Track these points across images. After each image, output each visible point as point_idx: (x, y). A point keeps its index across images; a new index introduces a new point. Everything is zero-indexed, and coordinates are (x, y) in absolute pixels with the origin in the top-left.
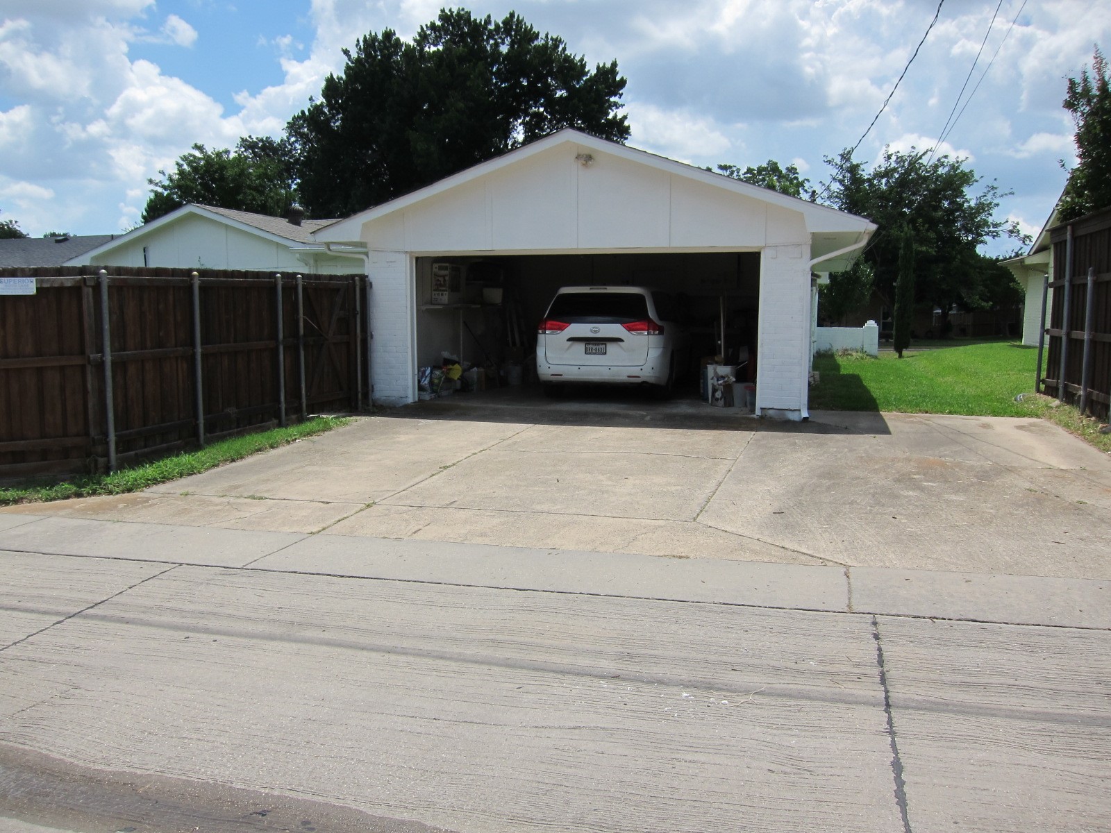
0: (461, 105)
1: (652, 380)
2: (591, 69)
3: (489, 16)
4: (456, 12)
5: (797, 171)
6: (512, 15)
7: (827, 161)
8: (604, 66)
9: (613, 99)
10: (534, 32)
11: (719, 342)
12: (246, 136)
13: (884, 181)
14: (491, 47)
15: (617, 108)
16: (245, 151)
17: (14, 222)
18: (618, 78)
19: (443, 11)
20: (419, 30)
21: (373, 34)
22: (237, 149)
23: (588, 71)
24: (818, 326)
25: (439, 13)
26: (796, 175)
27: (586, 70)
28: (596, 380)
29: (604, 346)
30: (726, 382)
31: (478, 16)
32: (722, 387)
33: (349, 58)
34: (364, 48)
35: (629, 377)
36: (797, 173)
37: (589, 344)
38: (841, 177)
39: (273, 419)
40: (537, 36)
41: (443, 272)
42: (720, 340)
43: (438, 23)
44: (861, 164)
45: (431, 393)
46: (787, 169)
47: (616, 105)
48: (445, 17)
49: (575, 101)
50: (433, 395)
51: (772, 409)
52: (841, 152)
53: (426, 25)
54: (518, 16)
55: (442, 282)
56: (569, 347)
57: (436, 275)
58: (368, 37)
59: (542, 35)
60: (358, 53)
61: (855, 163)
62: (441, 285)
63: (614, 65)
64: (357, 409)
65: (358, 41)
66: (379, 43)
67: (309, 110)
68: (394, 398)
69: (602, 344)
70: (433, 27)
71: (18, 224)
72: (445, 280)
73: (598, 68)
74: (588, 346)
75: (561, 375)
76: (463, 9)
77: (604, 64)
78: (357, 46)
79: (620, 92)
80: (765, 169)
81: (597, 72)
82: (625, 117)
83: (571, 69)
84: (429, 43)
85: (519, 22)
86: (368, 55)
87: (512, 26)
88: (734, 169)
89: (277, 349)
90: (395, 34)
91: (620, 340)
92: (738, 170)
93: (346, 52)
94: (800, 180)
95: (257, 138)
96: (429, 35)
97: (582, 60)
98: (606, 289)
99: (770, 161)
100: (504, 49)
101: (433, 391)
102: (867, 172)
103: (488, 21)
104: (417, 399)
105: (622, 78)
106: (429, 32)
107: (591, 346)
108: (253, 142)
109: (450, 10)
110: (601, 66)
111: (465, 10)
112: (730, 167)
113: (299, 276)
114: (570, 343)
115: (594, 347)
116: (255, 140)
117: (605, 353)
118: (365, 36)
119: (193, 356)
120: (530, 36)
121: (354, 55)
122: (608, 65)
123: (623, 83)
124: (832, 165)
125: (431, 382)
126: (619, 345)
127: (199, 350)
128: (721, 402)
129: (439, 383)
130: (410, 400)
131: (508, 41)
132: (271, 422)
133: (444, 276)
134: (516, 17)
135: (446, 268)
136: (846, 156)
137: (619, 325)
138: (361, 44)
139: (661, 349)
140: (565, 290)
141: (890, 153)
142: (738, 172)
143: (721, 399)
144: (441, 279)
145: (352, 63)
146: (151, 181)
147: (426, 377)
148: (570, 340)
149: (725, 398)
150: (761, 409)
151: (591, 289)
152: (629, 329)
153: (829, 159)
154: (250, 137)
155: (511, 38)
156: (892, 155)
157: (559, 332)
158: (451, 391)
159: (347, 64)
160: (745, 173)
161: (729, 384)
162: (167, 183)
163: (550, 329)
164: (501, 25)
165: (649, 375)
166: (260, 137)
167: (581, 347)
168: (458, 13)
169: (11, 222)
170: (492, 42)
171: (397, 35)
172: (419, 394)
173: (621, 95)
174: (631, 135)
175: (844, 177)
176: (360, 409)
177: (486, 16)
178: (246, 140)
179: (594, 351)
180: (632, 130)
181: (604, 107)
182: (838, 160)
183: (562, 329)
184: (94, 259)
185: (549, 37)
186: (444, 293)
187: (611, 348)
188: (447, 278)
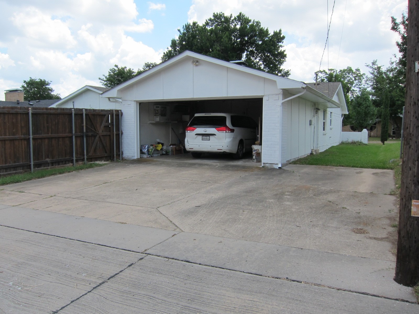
0: (218, 48)
1: (228, 151)
2: (271, 33)
3: (231, 15)
4: (219, 14)
5: (360, 70)
6: (240, 14)
7: (367, 66)
8: (276, 32)
9: (280, 44)
10: (249, 20)
11: (258, 136)
12: (147, 63)
13: (391, 73)
14: (234, 26)
15: (282, 47)
16: (146, 68)
17: (59, 94)
18: (282, 36)
19: (214, 13)
20: (206, 21)
21: (189, 23)
22: (144, 67)
23: (270, 34)
24: (342, 131)
25: (213, 14)
26: (359, 72)
27: (269, 33)
28: (205, 151)
29: (209, 137)
30: (257, 152)
31: (227, 14)
32: (255, 154)
33: (180, 33)
34: (186, 28)
35: (218, 149)
36: (360, 71)
37: (203, 136)
38: (373, 72)
39: (70, 163)
40: (250, 21)
41: (158, 109)
42: (258, 135)
43: (213, 18)
44: (382, 66)
45: (148, 155)
46: (356, 70)
47: (281, 46)
48: (215, 16)
49: (264, 45)
50: (148, 156)
51: (267, 163)
52: (372, 62)
53: (208, 19)
54: (243, 14)
55: (157, 113)
56: (196, 137)
57: (155, 110)
58: (187, 24)
59: (252, 21)
60: (184, 31)
61: (379, 66)
62: (157, 114)
63: (280, 31)
64: (114, 160)
65: (183, 26)
66: (191, 27)
67: (167, 52)
68: (130, 157)
69: (208, 136)
70: (210, 20)
71: (60, 95)
72: (158, 112)
73: (274, 32)
74: (203, 137)
75: (193, 149)
76: (222, 13)
77: (276, 31)
78: (183, 28)
79: (282, 41)
80: (346, 70)
81: (274, 34)
82: (285, 51)
83: (263, 33)
84: (209, 25)
85: (243, 16)
86: (188, 31)
87: (240, 18)
88: (335, 70)
89: (72, 137)
90: (197, 23)
91: (215, 135)
92: (336, 71)
93: (179, 31)
94: (361, 74)
95: (150, 63)
96: (209, 23)
97: (267, 29)
98: (211, 114)
99: (348, 67)
100: (238, 27)
101: (149, 154)
102: (384, 69)
103: (231, 17)
104: (139, 157)
105: (283, 36)
106: (209, 22)
107: (204, 137)
108: (149, 64)
109: (217, 13)
110: (275, 32)
111: (223, 13)
112: (333, 70)
113: (84, 110)
114: (196, 136)
115: (205, 138)
116: (150, 64)
117: (209, 140)
118: (186, 24)
119: (29, 139)
120: (247, 21)
121: (182, 31)
122: (278, 31)
123: (284, 38)
124: (369, 67)
125: (148, 151)
126: (215, 137)
127: (31, 137)
128: (255, 160)
129: (152, 151)
130: (136, 158)
131: (239, 23)
132: (69, 164)
133: (158, 110)
134: (242, 14)
135: (158, 107)
136: (374, 63)
137: (214, 129)
138: (185, 27)
139: (232, 138)
140: (196, 115)
141: (392, 61)
142: (336, 72)
143: (255, 159)
144: (157, 111)
145: (181, 34)
146: (100, 79)
147: (146, 149)
148: (196, 134)
149: (257, 159)
150: (263, 163)
151: (205, 114)
152: (218, 130)
153: (368, 65)
154: (148, 63)
155: (240, 22)
156: (394, 62)
157: (192, 131)
158: (159, 155)
159: (180, 35)
160: (339, 72)
161: (258, 153)
162: (105, 79)
163: (189, 130)
164: (236, 18)
165: (225, 149)
166: (151, 63)
167: (200, 137)
168: (220, 14)
169: (58, 94)
170: (234, 24)
171: (198, 24)
172: (140, 156)
173: (283, 42)
174: (287, 58)
175: (374, 72)
176: (115, 161)
177: (230, 15)
178: (147, 64)
179: (205, 139)
180: (287, 56)
181: (276, 47)
182: (371, 65)
183: (193, 130)
184: (56, 106)
185: (255, 21)
186: (158, 117)
187: (211, 137)
188: (159, 111)
